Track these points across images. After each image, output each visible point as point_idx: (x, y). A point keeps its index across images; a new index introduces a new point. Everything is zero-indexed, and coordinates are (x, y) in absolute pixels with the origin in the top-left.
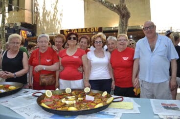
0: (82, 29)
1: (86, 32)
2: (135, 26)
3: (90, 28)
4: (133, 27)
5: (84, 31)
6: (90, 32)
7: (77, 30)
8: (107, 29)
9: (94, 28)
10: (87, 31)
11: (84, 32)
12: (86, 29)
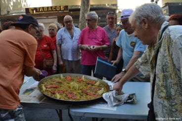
0: (48, 8)
1: (52, 11)
2: (101, 5)
3: (56, 7)
4: (99, 5)
5: (50, 9)
6: (56, 10)
7: (43, 8)
8: (73, 8)
9: (60, 7)
10: (53, 9)
11: (50, 11)
12: (51, 7)
